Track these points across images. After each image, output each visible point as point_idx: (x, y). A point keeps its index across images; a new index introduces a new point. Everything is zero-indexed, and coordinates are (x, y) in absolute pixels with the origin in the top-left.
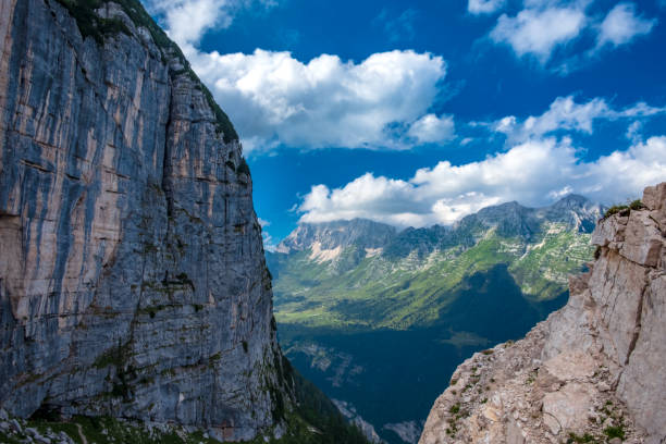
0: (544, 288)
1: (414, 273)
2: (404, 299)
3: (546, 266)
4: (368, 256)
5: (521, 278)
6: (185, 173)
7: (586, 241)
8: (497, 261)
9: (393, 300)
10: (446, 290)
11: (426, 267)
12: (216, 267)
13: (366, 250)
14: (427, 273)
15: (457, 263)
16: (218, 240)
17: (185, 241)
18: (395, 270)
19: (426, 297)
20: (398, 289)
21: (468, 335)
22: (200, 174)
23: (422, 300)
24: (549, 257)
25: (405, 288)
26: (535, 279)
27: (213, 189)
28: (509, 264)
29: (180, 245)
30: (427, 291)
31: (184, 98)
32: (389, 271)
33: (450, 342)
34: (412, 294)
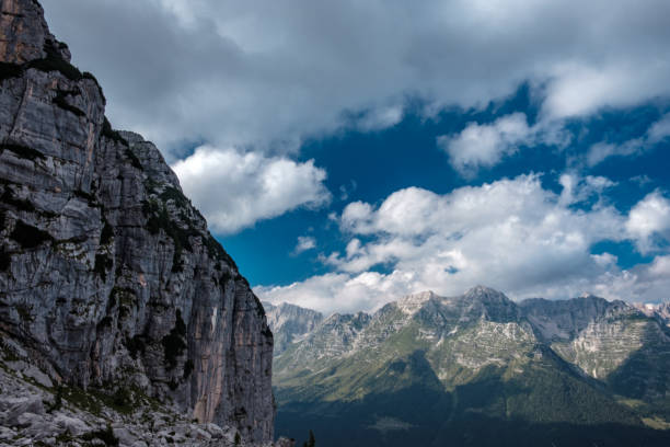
0: (457, 373)
1: (340, 358)
2: (331, 386)
3: (459, 352)
4: (295, 342)
5: (437, 363)
6: (241, 343)
7: (492, 329)
8: (417, 347)
9: (320, 386)
10: (370, 375)
11: (351, 353)
12: (257, 401)
13: (294, 335)
14: (352, 359)
15: (380, 349)
16: (258, 383)
17: (243, 387)
18: (321, 356)
19: (352, 383)
20: (324, 375)
21: (392, 420)
22: (249, 342)
23: (349, 386)
24: (461, 343)
25: (332, 373)
26: (450, 364)
27: (256, 350)
28: (427, 350)
29: (241, 390)
30: (352, 377)
31: (243, 298)
32: (316, 357)
33: (376, 427)
34: (338, 381)
